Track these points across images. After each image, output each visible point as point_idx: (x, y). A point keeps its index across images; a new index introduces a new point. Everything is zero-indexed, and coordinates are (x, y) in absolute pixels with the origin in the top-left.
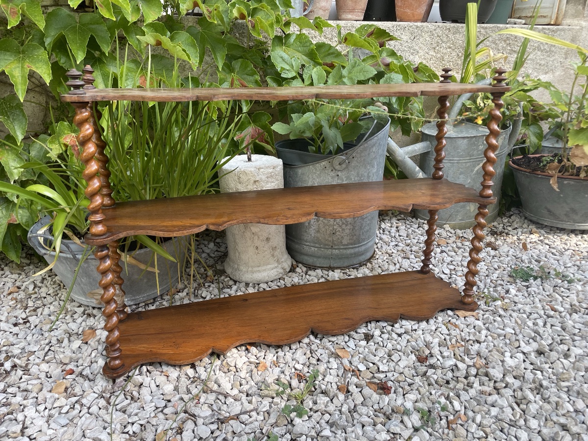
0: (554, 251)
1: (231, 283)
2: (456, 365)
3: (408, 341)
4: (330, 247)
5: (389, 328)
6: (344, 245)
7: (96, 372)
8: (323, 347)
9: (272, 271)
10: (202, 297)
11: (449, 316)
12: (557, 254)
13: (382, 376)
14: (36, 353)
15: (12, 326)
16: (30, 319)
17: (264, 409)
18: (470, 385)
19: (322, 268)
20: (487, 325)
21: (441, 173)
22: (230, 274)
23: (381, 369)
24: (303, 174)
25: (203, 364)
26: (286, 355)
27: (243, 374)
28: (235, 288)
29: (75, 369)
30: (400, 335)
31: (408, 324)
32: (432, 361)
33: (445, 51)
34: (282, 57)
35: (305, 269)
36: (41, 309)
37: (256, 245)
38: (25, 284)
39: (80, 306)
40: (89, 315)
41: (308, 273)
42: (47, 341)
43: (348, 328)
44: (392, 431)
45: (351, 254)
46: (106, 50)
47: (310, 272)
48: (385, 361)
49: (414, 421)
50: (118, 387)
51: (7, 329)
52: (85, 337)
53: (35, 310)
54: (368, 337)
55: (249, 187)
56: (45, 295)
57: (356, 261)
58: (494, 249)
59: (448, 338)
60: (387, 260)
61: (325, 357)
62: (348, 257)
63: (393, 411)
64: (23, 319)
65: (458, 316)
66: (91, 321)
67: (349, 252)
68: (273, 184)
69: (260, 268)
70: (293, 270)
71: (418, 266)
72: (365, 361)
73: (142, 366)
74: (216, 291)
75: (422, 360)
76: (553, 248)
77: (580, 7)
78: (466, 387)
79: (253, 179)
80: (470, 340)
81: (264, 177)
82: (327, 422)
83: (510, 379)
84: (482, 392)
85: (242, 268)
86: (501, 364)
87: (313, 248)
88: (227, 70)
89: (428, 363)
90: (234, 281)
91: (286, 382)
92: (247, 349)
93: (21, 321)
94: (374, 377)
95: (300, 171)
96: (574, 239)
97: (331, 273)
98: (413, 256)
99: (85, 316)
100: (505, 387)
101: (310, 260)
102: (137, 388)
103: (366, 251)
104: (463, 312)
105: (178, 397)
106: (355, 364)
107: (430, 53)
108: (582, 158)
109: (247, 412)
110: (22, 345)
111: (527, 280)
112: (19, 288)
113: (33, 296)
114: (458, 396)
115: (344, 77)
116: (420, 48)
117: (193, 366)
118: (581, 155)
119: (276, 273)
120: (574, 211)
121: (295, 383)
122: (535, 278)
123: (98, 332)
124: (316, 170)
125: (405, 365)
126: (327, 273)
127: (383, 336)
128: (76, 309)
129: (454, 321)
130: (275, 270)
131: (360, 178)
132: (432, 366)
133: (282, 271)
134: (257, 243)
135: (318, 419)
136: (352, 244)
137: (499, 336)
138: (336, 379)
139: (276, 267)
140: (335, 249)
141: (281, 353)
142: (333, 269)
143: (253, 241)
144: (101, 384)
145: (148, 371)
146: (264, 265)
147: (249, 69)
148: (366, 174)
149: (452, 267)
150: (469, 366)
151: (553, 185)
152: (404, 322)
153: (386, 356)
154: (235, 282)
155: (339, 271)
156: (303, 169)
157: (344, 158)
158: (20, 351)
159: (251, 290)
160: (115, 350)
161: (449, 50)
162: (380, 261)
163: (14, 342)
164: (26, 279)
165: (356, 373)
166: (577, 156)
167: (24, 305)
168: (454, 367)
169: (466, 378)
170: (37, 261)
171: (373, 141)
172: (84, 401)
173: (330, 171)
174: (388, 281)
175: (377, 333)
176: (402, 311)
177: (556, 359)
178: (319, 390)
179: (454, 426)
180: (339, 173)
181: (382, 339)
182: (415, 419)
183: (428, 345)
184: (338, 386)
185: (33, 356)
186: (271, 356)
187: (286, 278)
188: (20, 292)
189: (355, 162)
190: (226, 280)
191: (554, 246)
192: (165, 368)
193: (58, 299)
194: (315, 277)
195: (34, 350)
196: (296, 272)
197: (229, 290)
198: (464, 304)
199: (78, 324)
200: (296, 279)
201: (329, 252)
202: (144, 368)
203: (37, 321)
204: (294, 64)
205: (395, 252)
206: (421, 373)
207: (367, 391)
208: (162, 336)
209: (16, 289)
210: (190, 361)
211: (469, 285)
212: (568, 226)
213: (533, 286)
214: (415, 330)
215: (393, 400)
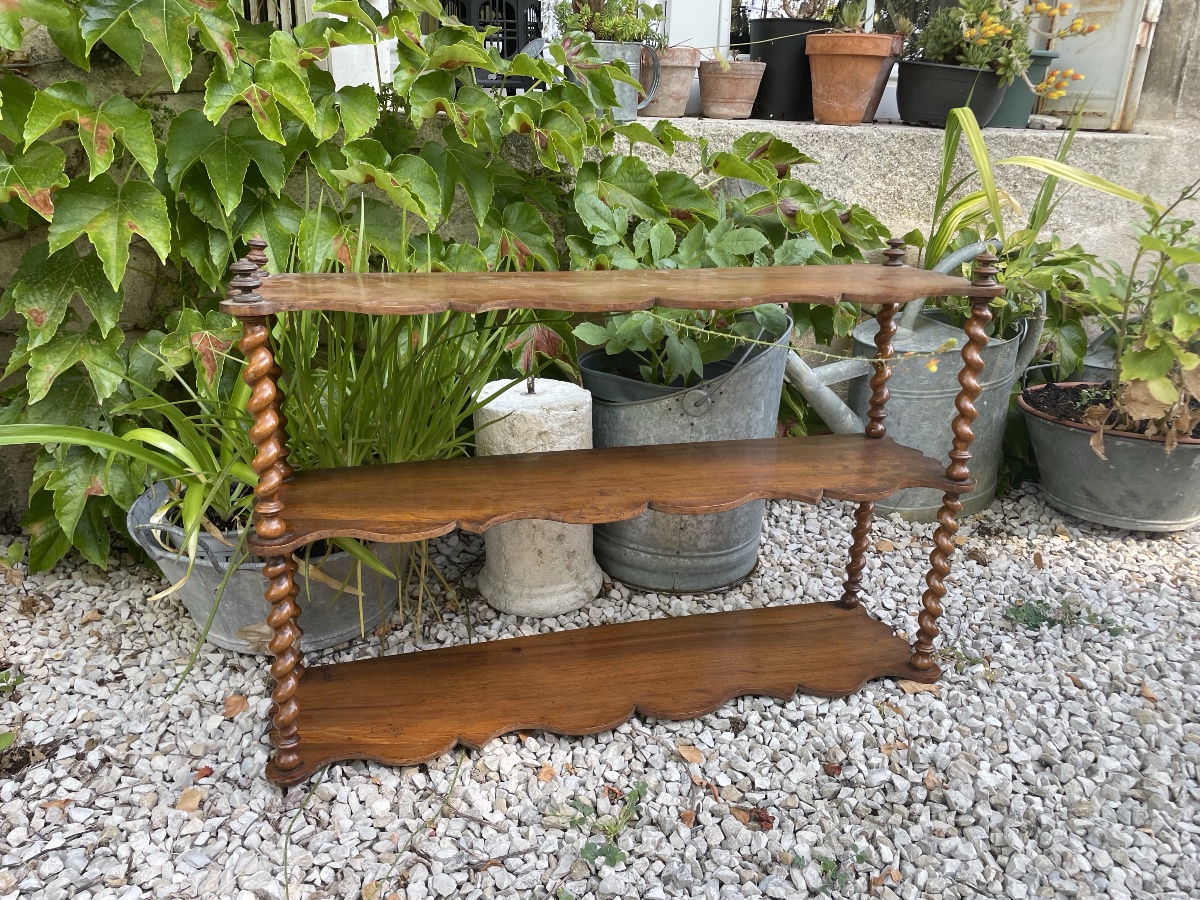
0: (1093, 571)
1: (490, 614)
2: (891, 782)
3: (809, 735)
4: (675, 553)
5: (777, 710)
6: (700, 551)
7: (251, 775)
8: (654, 741)
9: (567, 596)
10: (438, 641)
11: (888, 690)
12: (1099, 577)
13: (758, 797)
14: (142, 736)
15: (95, 686)
16: (126, 672)
17: (550, 850)
18: (914, 819)
19: (659, 591)
20: (953, 710)
21: (881, 427)
22: (488, 597)
23: (757, 785)
24: (629, 419)
25: (441, 765)
26: (589, 753)
27: (512, 786)
28: (497, 624)
29: (214, 766)
30: (795, 724)
31: (810, 704)
32: (850, 773)
33: (903, 181)
34: (595, 209)
35: (626, 592)
36: (145, 654)
37: (539, 547)
38: (113, 606)
39: (216, 651)
40: (234, 669)
41: (633, 601)
42: (161, 715)
43: (702, 708)
44: (770, 894)
45: (713, 568)
46: (277, 186)
47: (636, 599)
48: (765, 771)
49: (810, 878)
50: (294, 803)
51: (86, 691)
52: (230, 708)
53: (134, 656)
54: (737, 726)
55: (529, 442)
56: (151, 629)
57: (721, 580)
58: (983, 563)
59: (881, 731)
60: (781, 579)
61: (658, 760)
62: (707, 572)
63: (774, 859)
64: (115, 673)
65: (904, 691)
66: (238, 680)
67: (709, 562)
68: (572, 438)
69: (544, 590)
70: (604, 593)
71: (837, 593)
72: (729, 770)
73: (333, 765)
74: (463, 630)
75: (831, 770)
76: (1092, 565)
77: (1168, 100)
78: (906, 821)
79: (537, 429)
80: (920, 736)
81: (556, 426)
82: (659, 876)
83: (983, 810)
84: (933, 832)
85: (511, 588)
86: (971, 781)
87: (643, 555)
88: (494, 223)
89: (841, 777)
90: (495, 611)
91: (589, 803)
92: (519, 741)
93: (111, 676)
94: (744, 799)
95: (623, 413)
96: (1134, 548)
97: (675, 601)
98: (828, 573)
99: (227, 669)
100: (975, 824)
101: (636, 576)
102: (325, 805)
103: (741, 562)
104: (913, 683)
105: (398, 822)
106: (711, 773)
107: (876, 185)
108: (1145, 403)
109: (520, 853)
110: (117, 720)
111: (1036, 627)
112: (101, 612)
113: (131, 630)
114: (891, 838)
115: (710, 247)
116: (857, 175)
117: (424, 769)
118: (1142, 399)
119: (574, 600)
120: (1134, 496)
121: (603, 804)
122: (1052, 624)
123: (252, 701)
124: (653, 412)
125: (800, 779)
126: (667, 600)
127: (764, 723)
128: (210, 657)
129: (894, 699)
130: (571, 594)
131: (734, 429)
132: (848, 783)
133: (584, 595)
134: (541, 544)
135: (643, 870)
136: (715, 550)
137: (974, 730)
138: (677, 801)
139: (574, 589)
140: (685, 557)
141: (580, 751)
142: (678, 594)
143: (533, 541)
144: (263, 795)
145: (344, 774)
146: (552, 584)
147: (534, 222)
148: (744, 423)
149: (901, 596)
150: (914, 784)
151: (1094, 449)
152: (804, 700)
153: (767, 761)
154: (498, 613)
155: (691, 597)
156: (629, 409)
157: (703, 393)
158: (113, 732)
159: (527, 631)
160: (290, 737)
161: (911, 179)
162: (767, 579)
163: (102, 715)
164: (115, 597)
165: (714, 789)
166: (1135, 401)
167: (115, 645)
168: (887, 785)
169: (907, 805)
170: (132, 563)
171: (758, 363)
172: (234, 825)
173: (678, 415)
174: (780, 621)
175: (754, 718)
176: (800, 678)
177: (1071, 776)
178: (645, 819)
179: (879, 889)
180: (695, 421)
181: (761, 730)
182: (812, 875)
183: (843, 744)
184: (680, 812)
185: (138, 742)
186: (562, 754)
187: (592, 608)
188: (105, 621)
189: (724, 401)
190: (481, 609)
191: (1093, 562)
192: (373, 770)
193: (176, 637)
194: (645, 608)
195: (138, 731)
196: (610, 599)
197: (486, 628)
198: (916, 668)
199: (215, 685)
200: (609, 612)
201: (672, 562)
202: (338, 770)
203: (141, 677)
204: (616, 220)
205: (797, 563)
206: (829, 795)
207: (731, 823)
208: (367, 712)
209: (96, 614)
210: (419, 760)
211: (926, 635)
212: (1123, 523)
213: (1045, 638)
214: (824, 715)
215: (775, 841)
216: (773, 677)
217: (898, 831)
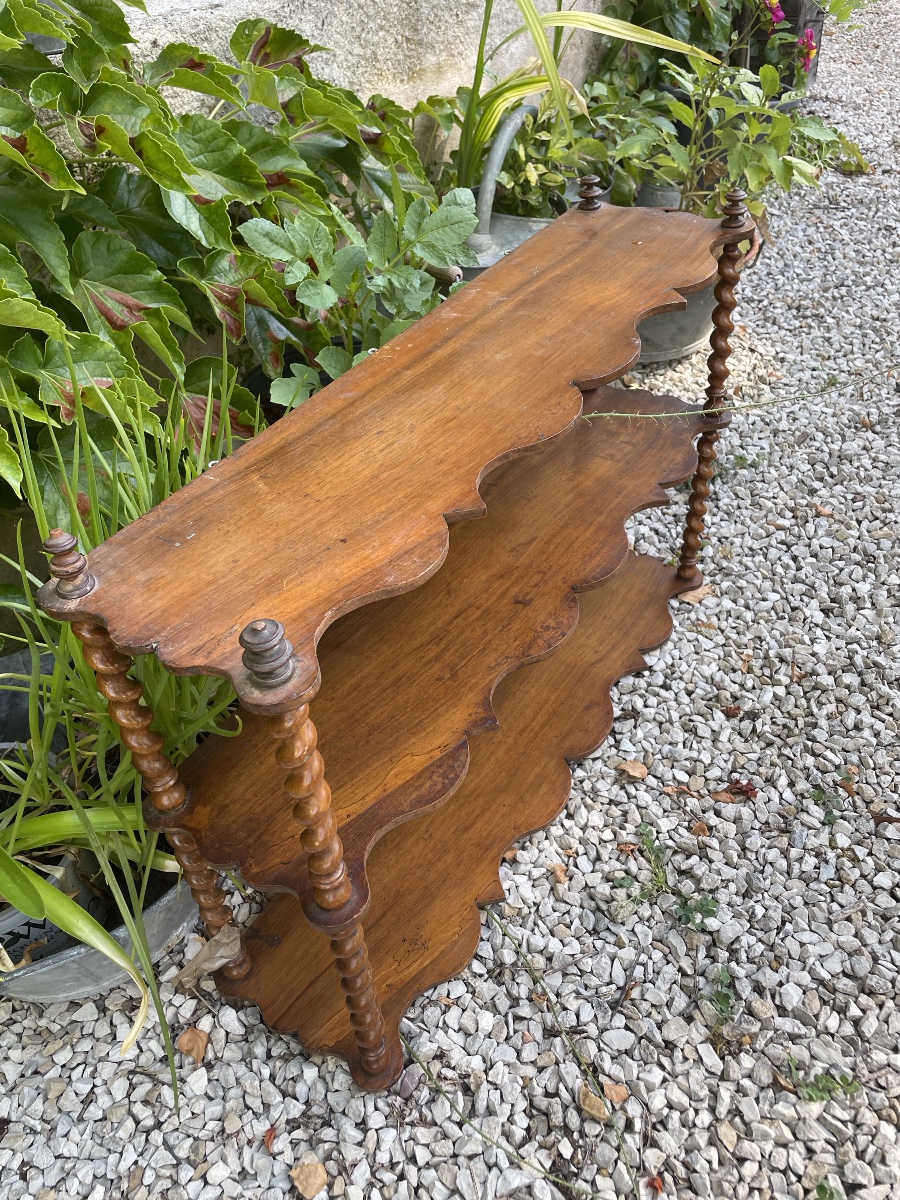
3: (688, 692)
5: (641, 682)
8: (595, 773)
11: (681, 610)
13: (715, 773)
17: (651, 941)
18: (808, 713)
20: (741, 602)
23: (704, 762)
26: (566, 827)
27: (548, 907)
30: (666, 687)
31: (655, 661)
32: (747, 706)
40: (132, 1006)
44: (811, 848)
49: (815, 814)
50: (417, 1089)
52: (194, 1052)
54: (633, 714)
59: (721, 653)
61: (618, 793)
63: (783, 817)
65: (689, 604)
66: (148, 1016)
72: (675, 764)
75: (729, 714)
78: (808, 719)
80: (748, 641)
82: (739, 895)
84: (829, 717)
86: (816, 660)
89: (743, 714)
91: (623, 874)
92: (506, 861)
94: (708, 781)
99: (117, 1014)
100: (850, 693)
102: (438, 1064)
104: (692, 593)
106: (667, 776)
109: (633, 962)
121: (633, 866)
123: (203, 1025)
125: (725, 735)
127: (648, 702)
129: (694, 616)
135: (728, 900)
137: (768, 611)
138: (674, 820)
141: (556, 831)
145: (415, 1021)
150: (788, 686)
152: (649, 660)
153: (687, 735)
165: (683, 791)
175: (636, 702)
176: (633, 643)
178: (669, 852)
179: (855, 789)
181: (651, 710)
182: (816, 811)
184: (687, 828)
192: (432, 993)
198: (686, 579)
202: (404, 1022)
206: (749, 734)
211: (691, 550)
214: (672, 665)
215: (769, 802)
216: (615, 655)
217: (815, 732)
